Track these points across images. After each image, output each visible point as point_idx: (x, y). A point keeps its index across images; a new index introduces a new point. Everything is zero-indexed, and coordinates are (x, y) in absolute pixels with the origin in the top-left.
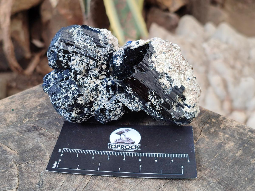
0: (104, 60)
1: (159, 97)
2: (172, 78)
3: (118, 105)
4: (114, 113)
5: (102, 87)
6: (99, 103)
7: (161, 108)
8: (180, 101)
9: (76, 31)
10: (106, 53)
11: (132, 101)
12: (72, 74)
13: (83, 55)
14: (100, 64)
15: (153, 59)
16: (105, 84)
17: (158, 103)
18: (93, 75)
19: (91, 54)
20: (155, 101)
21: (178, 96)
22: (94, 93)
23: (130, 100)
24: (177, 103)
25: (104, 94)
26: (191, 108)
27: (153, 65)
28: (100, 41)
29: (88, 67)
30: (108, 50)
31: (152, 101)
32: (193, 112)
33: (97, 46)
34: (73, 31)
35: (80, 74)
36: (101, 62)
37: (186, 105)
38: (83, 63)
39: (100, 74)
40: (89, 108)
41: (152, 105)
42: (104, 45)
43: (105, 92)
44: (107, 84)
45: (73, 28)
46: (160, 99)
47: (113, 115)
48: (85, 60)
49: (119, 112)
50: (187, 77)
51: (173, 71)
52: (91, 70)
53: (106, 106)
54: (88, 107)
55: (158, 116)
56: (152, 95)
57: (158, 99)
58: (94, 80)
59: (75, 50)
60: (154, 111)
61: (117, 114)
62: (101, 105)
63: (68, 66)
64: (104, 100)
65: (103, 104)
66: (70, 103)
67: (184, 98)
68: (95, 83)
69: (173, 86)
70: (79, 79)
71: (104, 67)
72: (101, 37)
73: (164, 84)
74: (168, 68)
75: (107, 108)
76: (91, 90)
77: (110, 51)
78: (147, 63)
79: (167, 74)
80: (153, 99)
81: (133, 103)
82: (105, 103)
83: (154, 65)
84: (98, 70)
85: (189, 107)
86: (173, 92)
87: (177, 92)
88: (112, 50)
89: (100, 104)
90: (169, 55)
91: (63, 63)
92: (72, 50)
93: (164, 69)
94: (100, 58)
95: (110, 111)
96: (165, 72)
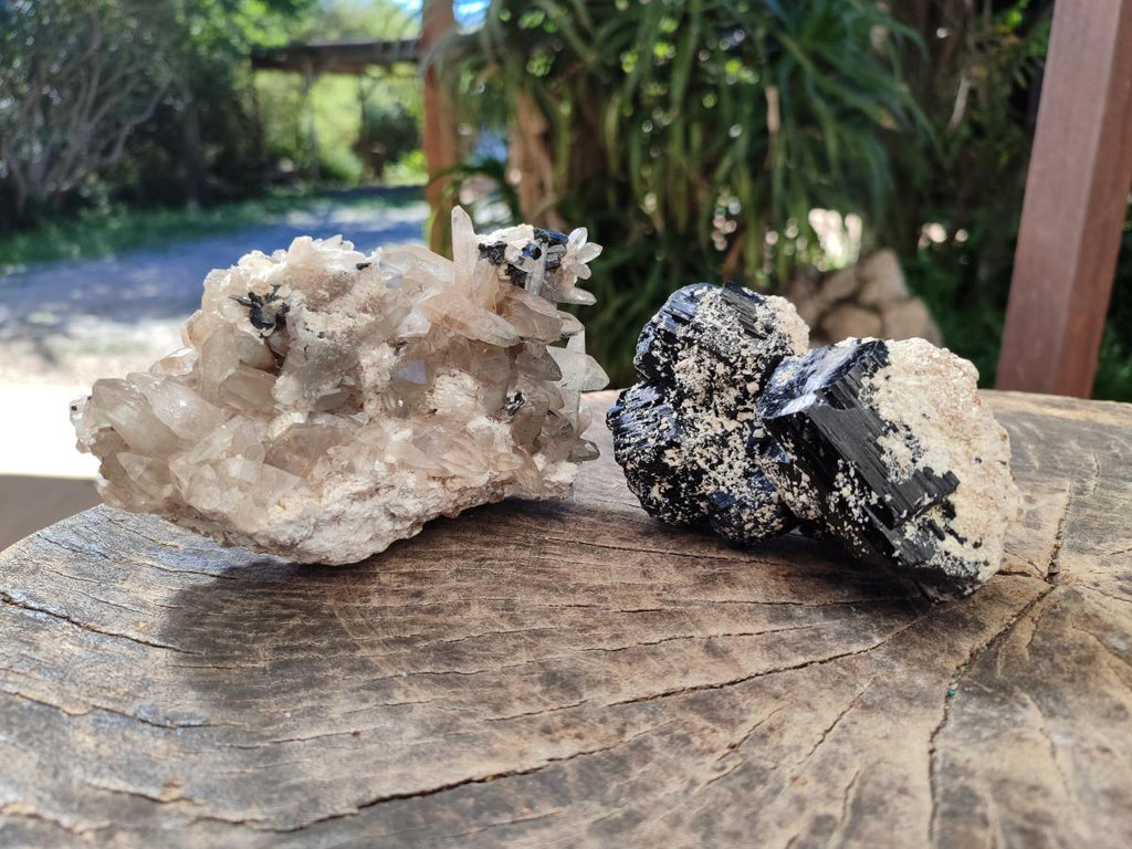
0: (754, 370)
1: (864, 486)
2: (923, 444)
3: (768, 495)
4: (751, 514)
5: (739, 441)
6: (720, 478)
7: (867, 519)
8: (936, 516)
9: (711, 294)
10: (763, 352)
11: (795, 483)
12: (673, 394)
13: (705, 348)
14: (742, 377)
15: (878, 379)
16: (747, 433)
17: (860, 503)
18: (722, 404)
19: (722, 348)
20: (852, 492)
21: (929, 496)
22: (711, 449)
23: (791, 480)
24: (924, 519)
25: (737, 459)
26: (968, 545)
27: (873, 397)
28: (755, 320)
29: (712, 380)
30: (772, 346)
31: (846, 492)
32: (973, 559)
33: (747, 332)
34: (704, 295)
35: (690, 397)
36: (745, 372)
37: (952, 532)
38: (702, 368)
39: (740, 407)
40: (692, 486)
41: (843, 503)
42: (763, 332)
43: (742, 454)
44: (751, 435)
45: (705, 288)
46: (870, 490)
47: (749, 521)
48: (707, 362)
49: (768, 515)
50: (976, 454)
51: (932, 425)
52: (718, 390)
53: (735, 490)
54: (688, 482)
55: (857, 542)
56: (848, 477)
57: (863, 491)
58: (723, 419)
59: (690, 334)
60: (846, 524)
61: (761, 520)
62: (723, 484)
63: (671, 374)
64: (732, 474)
65: (728, 483)
66: (646, 459)
67: (950, 512)
68: (722, 426)
69: (920, 465)
70: (685, 409)
71: (752, 387)
72: (760, 312)
73: (891, 453)
74: (919, 414)
75: (737, 497)
76: (706, 441)
77: (776, 348)
78: (856, 387)
79: (909, 430)
80: (849, 487)
81: (795, 489)
82: (734, 482)
83: (876, 396)
84: (735, 392)
85: (962, 541)
86: (915, 483)
87: (930, 485)
88: (783, 348)
89: (720, 482)
90: (933, 382)
91: (658, 364)
92: (682, 335)
93: (904, 414)
94: (744, 360)
95: (743, 506)
96: (907, 422)
